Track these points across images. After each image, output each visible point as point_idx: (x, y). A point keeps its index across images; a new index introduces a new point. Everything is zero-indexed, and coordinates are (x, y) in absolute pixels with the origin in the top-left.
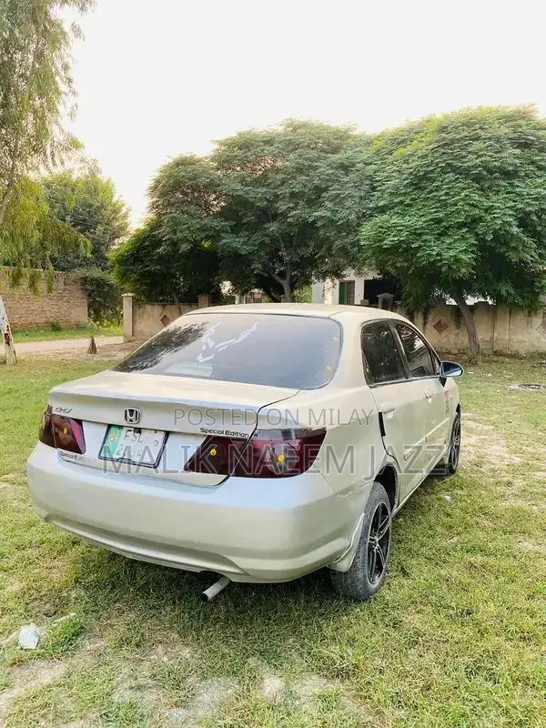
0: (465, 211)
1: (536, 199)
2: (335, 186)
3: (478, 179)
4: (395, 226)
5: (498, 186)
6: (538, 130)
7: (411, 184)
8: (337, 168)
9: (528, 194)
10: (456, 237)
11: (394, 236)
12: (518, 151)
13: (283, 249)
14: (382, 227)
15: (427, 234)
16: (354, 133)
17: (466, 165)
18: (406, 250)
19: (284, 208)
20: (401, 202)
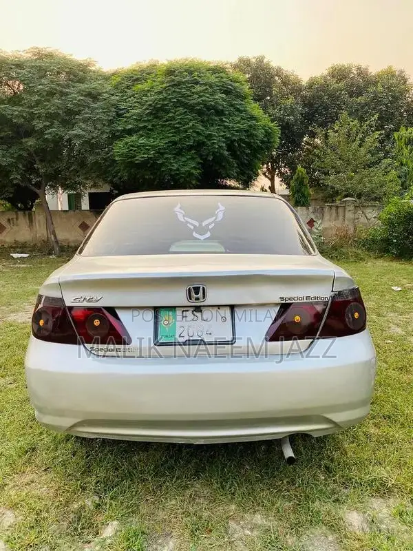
0: (193, 137)
1: (237, 131)
2: (86, 110)
3: (200, 113)
4: (144, 145)
5: (212, 120)
6: (235, 82)
7: (150, 114)
8: (85, 96)
9: (232, 127)
10: (189, 157)
11: (144, 154)
12: (224, 96)
13: (38, 162)
14: (133, 146)
15: (166, 153)
16: (93, 68)
17: (192, 102)
18: (152, 165)
19: (41, 126)
20: (145, 127)
